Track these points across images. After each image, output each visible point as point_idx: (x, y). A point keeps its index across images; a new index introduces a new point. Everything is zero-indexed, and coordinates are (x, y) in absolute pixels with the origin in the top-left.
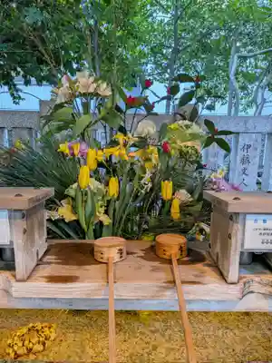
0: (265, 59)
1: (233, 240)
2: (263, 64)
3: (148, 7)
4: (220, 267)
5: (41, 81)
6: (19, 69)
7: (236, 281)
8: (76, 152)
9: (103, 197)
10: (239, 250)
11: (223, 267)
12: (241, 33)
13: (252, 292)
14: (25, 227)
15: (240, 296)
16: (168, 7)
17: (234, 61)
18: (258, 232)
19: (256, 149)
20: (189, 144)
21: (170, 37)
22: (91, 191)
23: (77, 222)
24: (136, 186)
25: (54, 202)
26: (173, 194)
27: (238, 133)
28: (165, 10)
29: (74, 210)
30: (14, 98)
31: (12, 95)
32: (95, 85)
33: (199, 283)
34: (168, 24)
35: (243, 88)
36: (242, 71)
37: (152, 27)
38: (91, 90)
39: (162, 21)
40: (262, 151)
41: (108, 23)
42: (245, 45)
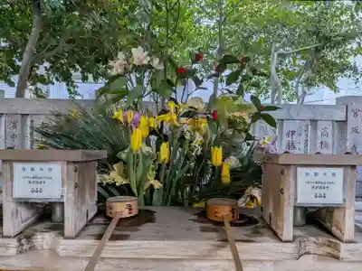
0: (302, 58)
1: (286, 195)
2: (301, 62)
3: (196, 14)
4: (274, 228)
5: (97, 78)
6: (78, 67)
7: (291, 239)
8: (129, 120)
9: (154, 161)
10: (292, 204)
11: (277, 228)
12: (279, 35)
13: (308, 253)
14: (77, 181)
15: (296, 255)
16: (214, 14)
17: (274, 59)
18: (311, 185)
19: (300, 135)
20: (237, 114)
21: (215, 39)
22: (143, 155)
23: (128, 186)
24: (187, 149)
25: (106, 166)
26: (223, 160)
27: (282, 120)
28: (211, 17)
29: (125, 174)
30: (71, 93)
31: (69, 90)
32: (148, 58)
33: (252, 241)
34: (214, 28)
35: (284, 84)
36: (282, 69)
37: (200, 31)
38: (145, 62)
39: (208, 26)
40: (307, 141)
41: (159, 26)
42: (284, 46)
